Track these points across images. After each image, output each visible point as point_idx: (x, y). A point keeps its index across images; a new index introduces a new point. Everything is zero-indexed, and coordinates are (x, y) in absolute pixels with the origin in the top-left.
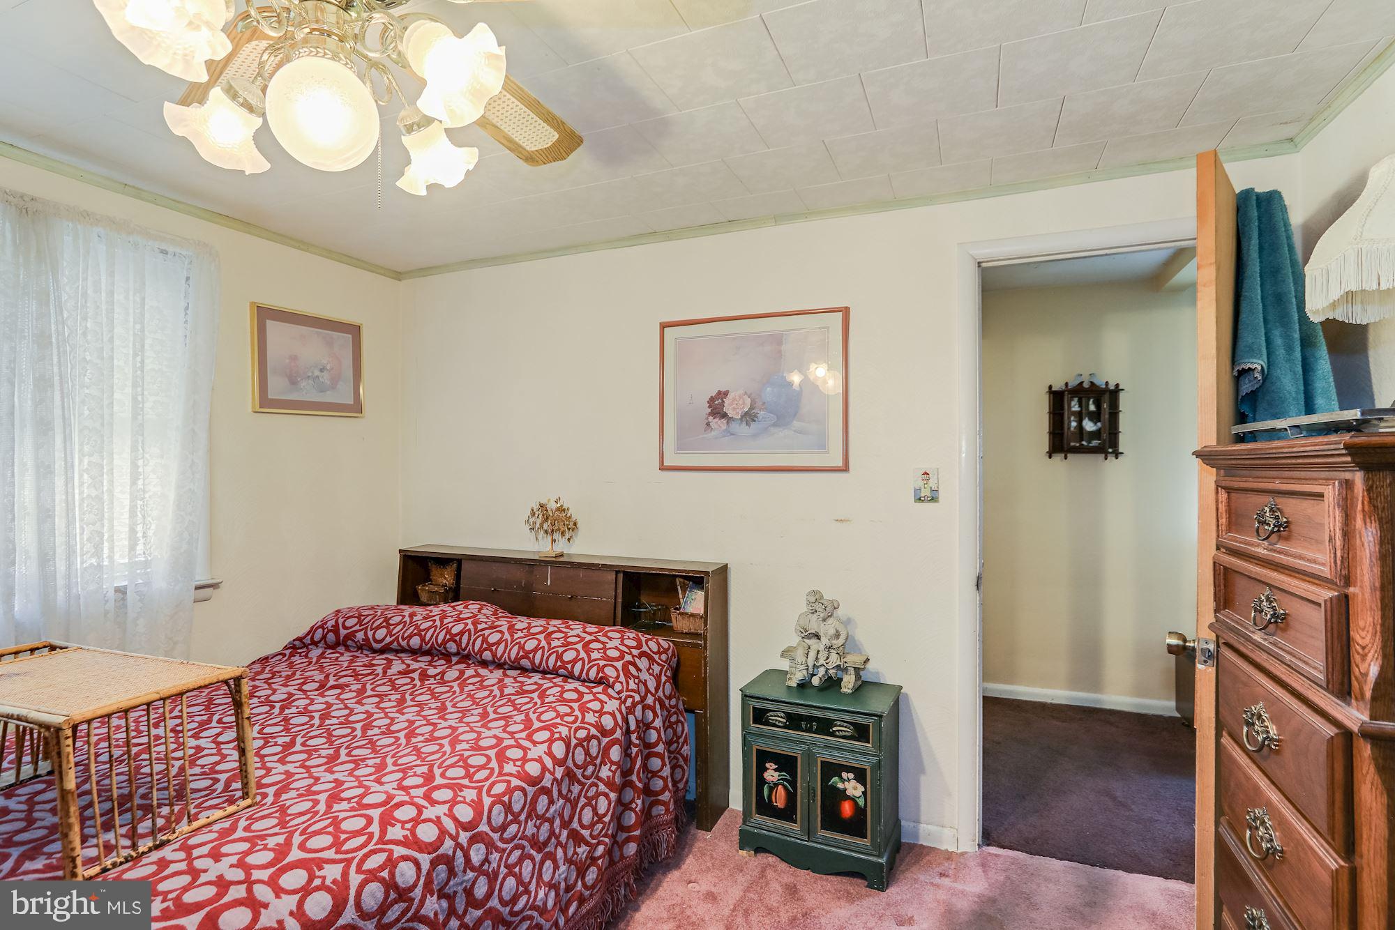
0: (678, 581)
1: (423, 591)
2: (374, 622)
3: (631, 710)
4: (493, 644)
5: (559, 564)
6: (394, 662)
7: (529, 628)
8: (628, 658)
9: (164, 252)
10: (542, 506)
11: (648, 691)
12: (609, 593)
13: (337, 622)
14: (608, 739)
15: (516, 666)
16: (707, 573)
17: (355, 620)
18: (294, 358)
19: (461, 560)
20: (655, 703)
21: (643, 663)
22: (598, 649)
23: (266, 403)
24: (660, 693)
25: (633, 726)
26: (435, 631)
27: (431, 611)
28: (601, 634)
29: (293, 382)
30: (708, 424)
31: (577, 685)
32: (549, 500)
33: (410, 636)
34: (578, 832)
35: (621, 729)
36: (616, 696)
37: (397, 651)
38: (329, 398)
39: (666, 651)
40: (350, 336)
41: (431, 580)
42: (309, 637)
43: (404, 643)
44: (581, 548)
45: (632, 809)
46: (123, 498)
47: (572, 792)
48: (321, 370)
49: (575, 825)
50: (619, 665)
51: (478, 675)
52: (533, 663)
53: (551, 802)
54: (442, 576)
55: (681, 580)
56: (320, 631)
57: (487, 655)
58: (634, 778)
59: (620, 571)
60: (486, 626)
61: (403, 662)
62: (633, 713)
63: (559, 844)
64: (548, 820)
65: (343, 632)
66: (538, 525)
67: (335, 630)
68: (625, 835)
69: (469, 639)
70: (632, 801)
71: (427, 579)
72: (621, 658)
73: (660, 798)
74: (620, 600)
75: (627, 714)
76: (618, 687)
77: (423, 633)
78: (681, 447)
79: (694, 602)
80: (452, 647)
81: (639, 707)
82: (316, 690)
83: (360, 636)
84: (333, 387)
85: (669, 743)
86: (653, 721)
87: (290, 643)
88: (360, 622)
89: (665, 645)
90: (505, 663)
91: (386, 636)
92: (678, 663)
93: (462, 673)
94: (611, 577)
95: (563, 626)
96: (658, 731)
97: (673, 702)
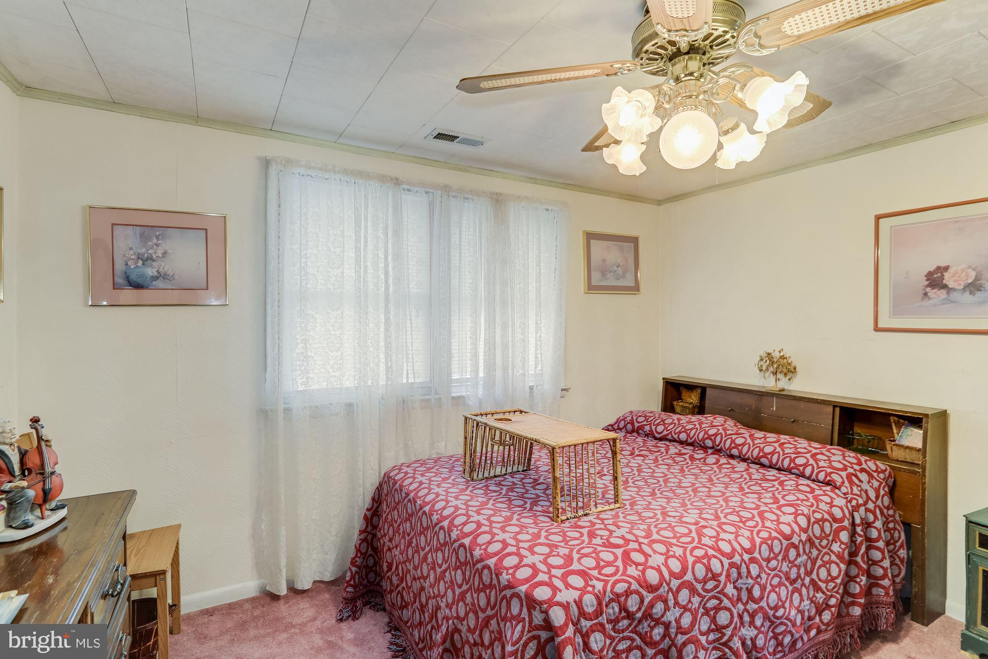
0: (892, 419)
1: (678, 405)
2: (655, 421)
3: (856, 508)
4: (740, 445)
5: (781, 396)
6: (670, 447)
7: (765, 438)
8: (850, 470)
9: (547, 210)
10: (769, 354)
11: (868, 498)
12: (827, 421)
13: (632, 418)
14: (837, 525)
15: (757, 462)
16: (927, 416)
17: (643, 419)
18: (604, 261)
19: (706, 387)
20: (875, 509)
21: (864, 477)
22: (824, 460)
23: (592, 288)
24: (879, 503)
25: (858, 521)
26: (696, 431)
27: (691, 419)
28: (825, 449)
29: (604, 275)
30: (926, 294)
31: (808, 482)
32: (774, 351)
33: (680, 433)
34: (816, 582)
35: (848, 520)
36: (842, 495)
37: (670, 441)
38: (621, 283)
39: (884, 471)
40: (632, 244)
41: (681, 399)
42: (617, 425)
43: (676, 436)
44: (798, 386)
45: (856, 582)
46: (532, 341)
47: (812, 554)
48: (618, 267)
49: (814, 576)
50: (844, 474)
51: (729, 463)
52: (771, 462)
53: (798, 555)
54: (690, 397)
55: (896, 419)
56: (623, 422)
57: (735, 452)
58: (859, 559)
59: (835, 405)
60: (733, 432)
61: (676, 448)
62: (858, 511)
63: (803, 585)
64: (796, 566)
65: (637, 425)
66: (764, 368)
67: (632, 422)
68: (850, 599)
69: (721, 440)
70: (857, 576)
71: (679, 398)
72: (845, 469)
73: (880, 582)
74: (836, 428)
75: (853, 511)
76: (844, 490)
77: (688, 432)
78: (896, 312)
79: (912, 437)
80: (709, 443)
81: (862, 509)
82: (629, 455)
83: (647, 428)
84: (624, 276)
85: (888, 544)
86: (874, 522)
87: (605, 427)
88: (646, 420)
89: (883, 467)
90: (748, 459)
91: (664, 430)
92: (895, 483)
93: (718, 461)
94: (830, 409)
95: (792, 440)
96: (879, 531)
97: (891, 512)
